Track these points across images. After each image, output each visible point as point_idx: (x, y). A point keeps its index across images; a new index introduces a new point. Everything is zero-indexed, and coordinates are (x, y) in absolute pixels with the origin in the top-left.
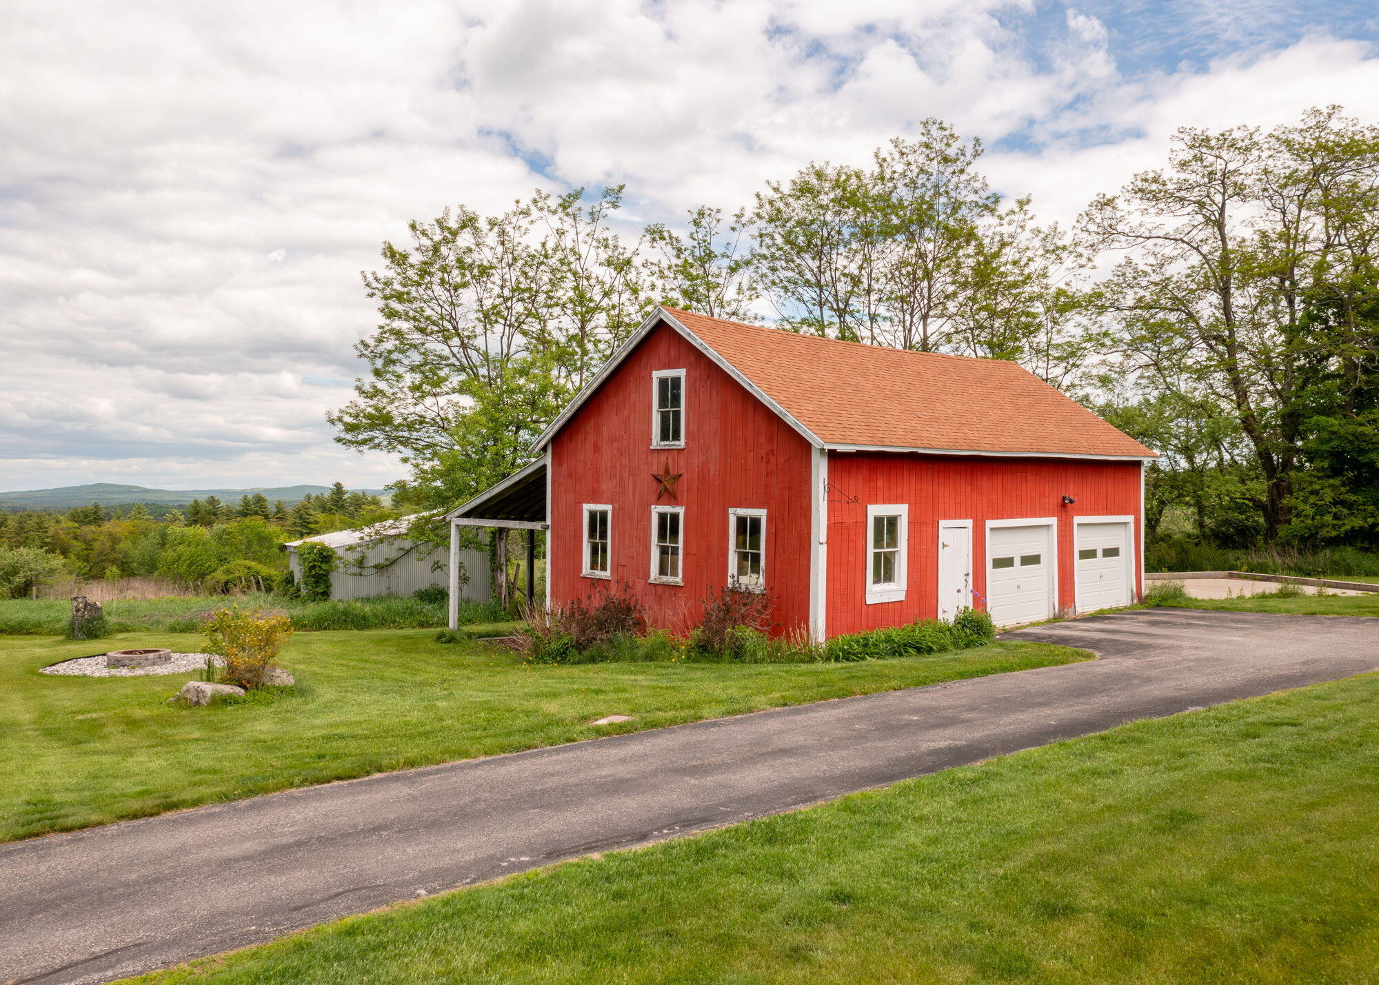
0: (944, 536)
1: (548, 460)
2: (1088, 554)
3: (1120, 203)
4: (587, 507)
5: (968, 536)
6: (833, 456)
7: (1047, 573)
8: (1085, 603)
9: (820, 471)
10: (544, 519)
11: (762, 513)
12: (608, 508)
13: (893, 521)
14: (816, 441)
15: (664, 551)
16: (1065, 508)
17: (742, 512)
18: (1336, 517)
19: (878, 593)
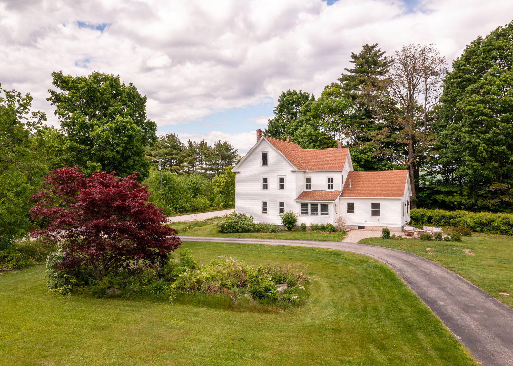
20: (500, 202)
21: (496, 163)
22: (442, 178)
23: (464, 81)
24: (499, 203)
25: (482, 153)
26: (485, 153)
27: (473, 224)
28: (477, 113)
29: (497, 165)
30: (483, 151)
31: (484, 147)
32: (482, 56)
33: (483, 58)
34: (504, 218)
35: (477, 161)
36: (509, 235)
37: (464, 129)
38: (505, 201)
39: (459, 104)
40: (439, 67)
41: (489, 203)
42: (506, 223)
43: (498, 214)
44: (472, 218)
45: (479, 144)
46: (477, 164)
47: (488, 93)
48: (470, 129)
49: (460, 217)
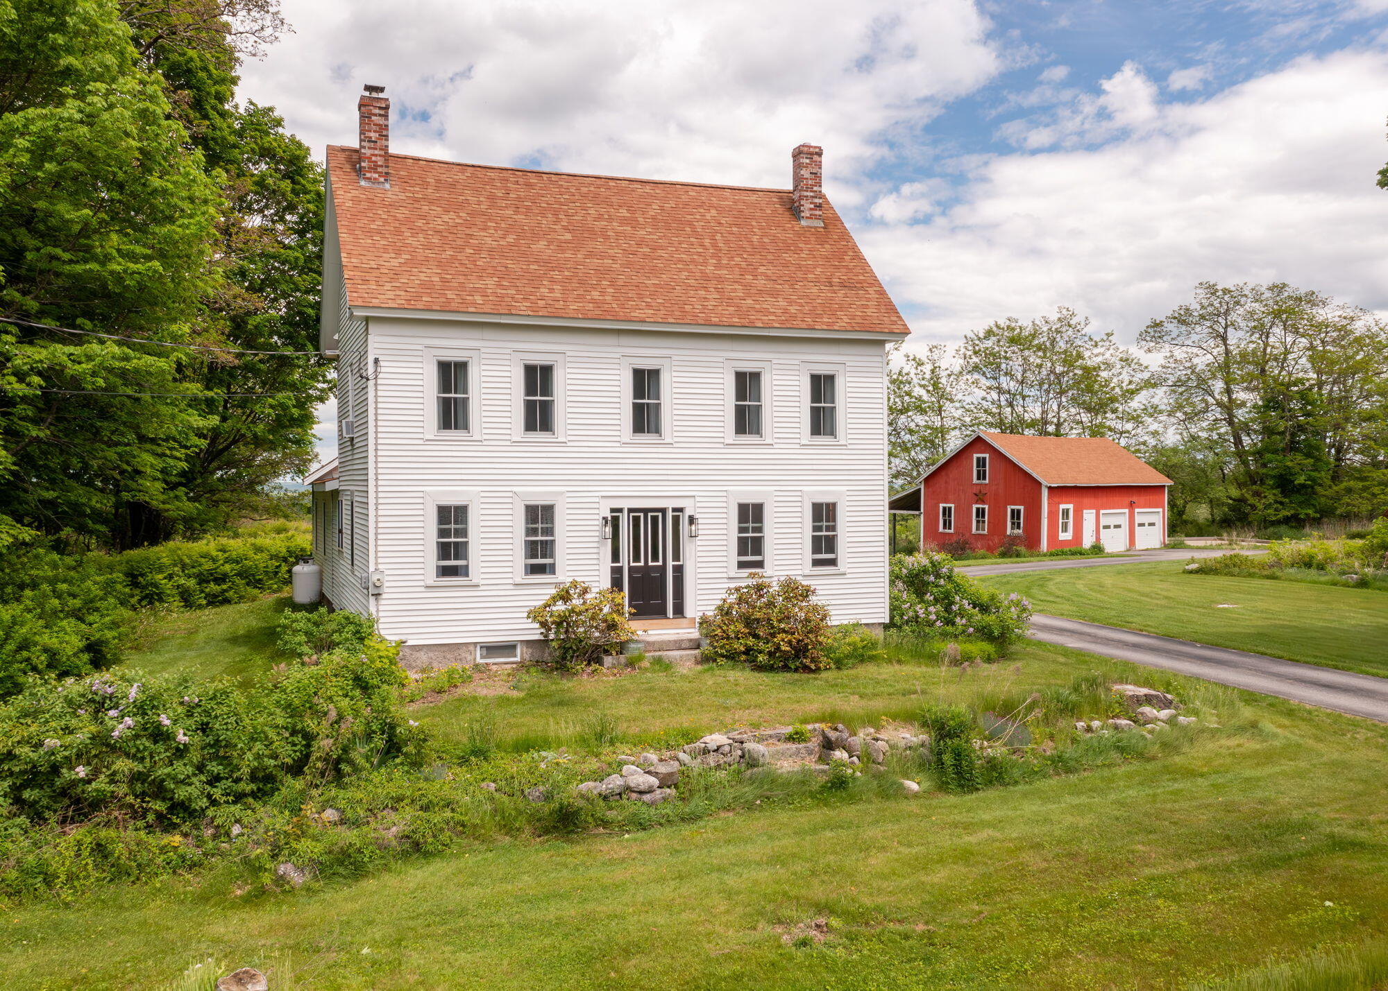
0: (1085, 516)
1: (922, 487)
2: (1141, 525)
3: (1165, 324)
4: (942, 505)
5: (1094, 515)
6: (1050, 488)
7: (1124, 533)
8: (1140, 544)
9: (1045, 493)
10: (918, 509)
11: (1022, 508)
12: (952, 506)
13: (1068, 510)
14: (1044, 482)
15: (978, 522)
16: (1131, 506)
17: (1013, 507)
18: (1276, 510)
19: (1063, 536)
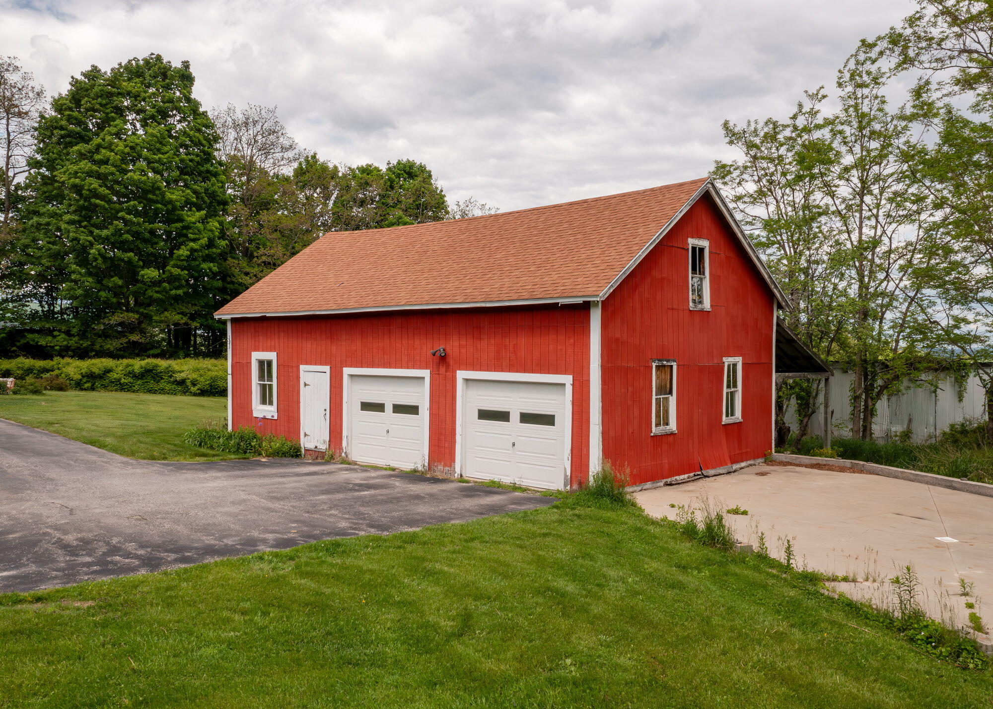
0: (305, 378)
2: (494, 415)
5: (325, 379)
13: (269, 364)
16: (444, 362)
20: (126, 343)
21: (120, 278)
22: (40, 309)
23: (69, 136)
24: (125, 345)
25: (96, 259)
26: (100, 260)
27: (80, 377)
28: (87, 193)
29: (120, 282)
30: (97, 256)
31: (99, 250)
32: (99, 100)
33: (101, 104)
34: (128, 366)
35: (89, 274)
36: (134, 392)
37: (67, 217)
38: (133, 341)
39: (61, 173)
40: (33, 104)
41: (111, 345)
42: (130, 373)
43: (121, 361)
44: (78, 367)
45: (92, 244)
46: (90, 279)
47: (105, 162)
48: (76, 218)
49: (59, 369)
